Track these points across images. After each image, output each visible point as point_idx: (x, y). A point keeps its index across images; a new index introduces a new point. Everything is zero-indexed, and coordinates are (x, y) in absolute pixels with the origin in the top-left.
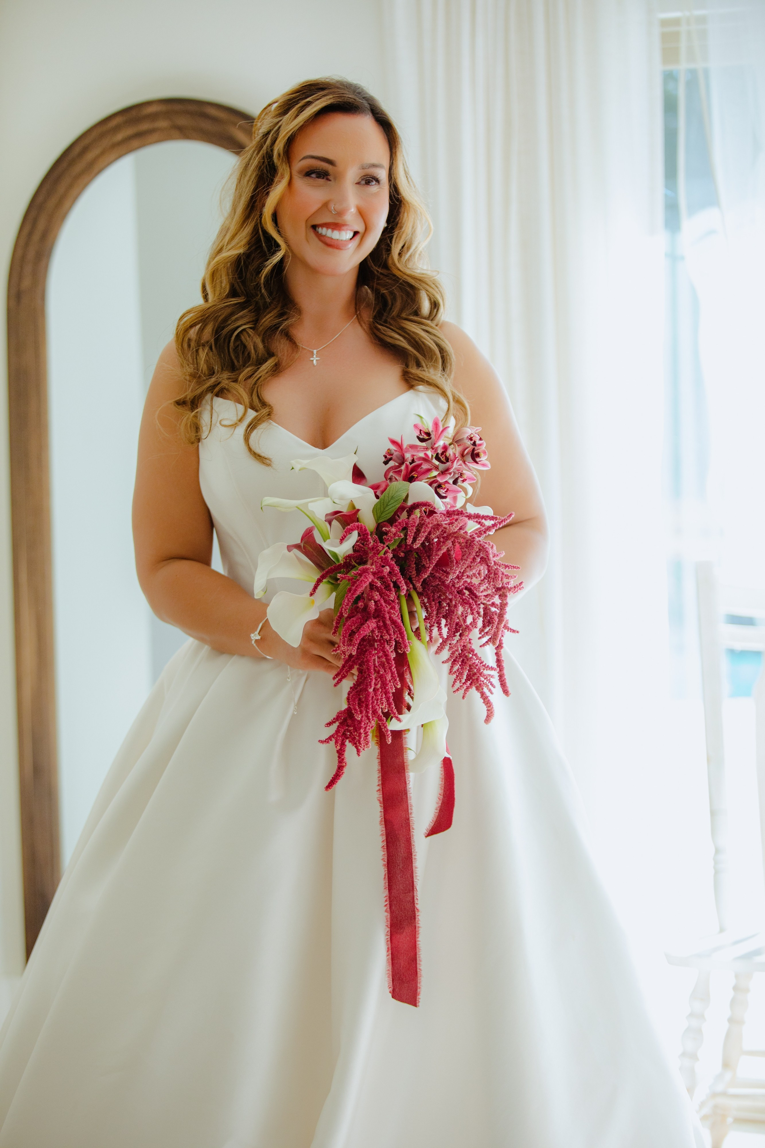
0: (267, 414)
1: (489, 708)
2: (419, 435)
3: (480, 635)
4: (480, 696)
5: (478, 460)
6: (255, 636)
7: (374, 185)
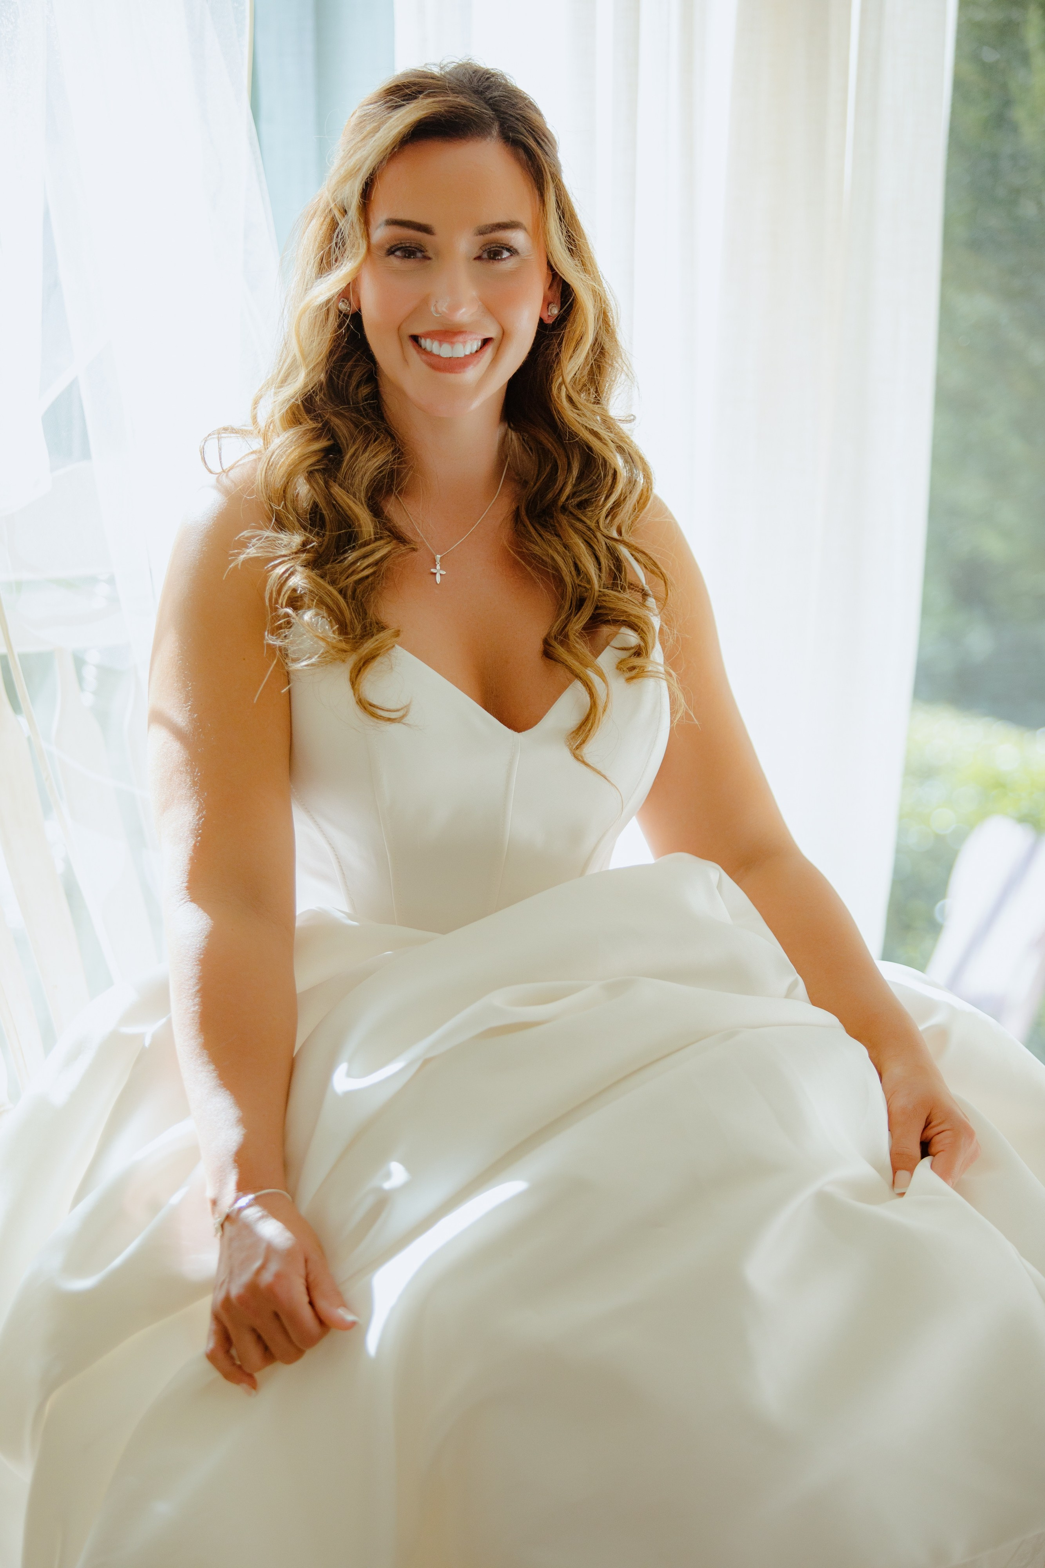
7: (507, 258)
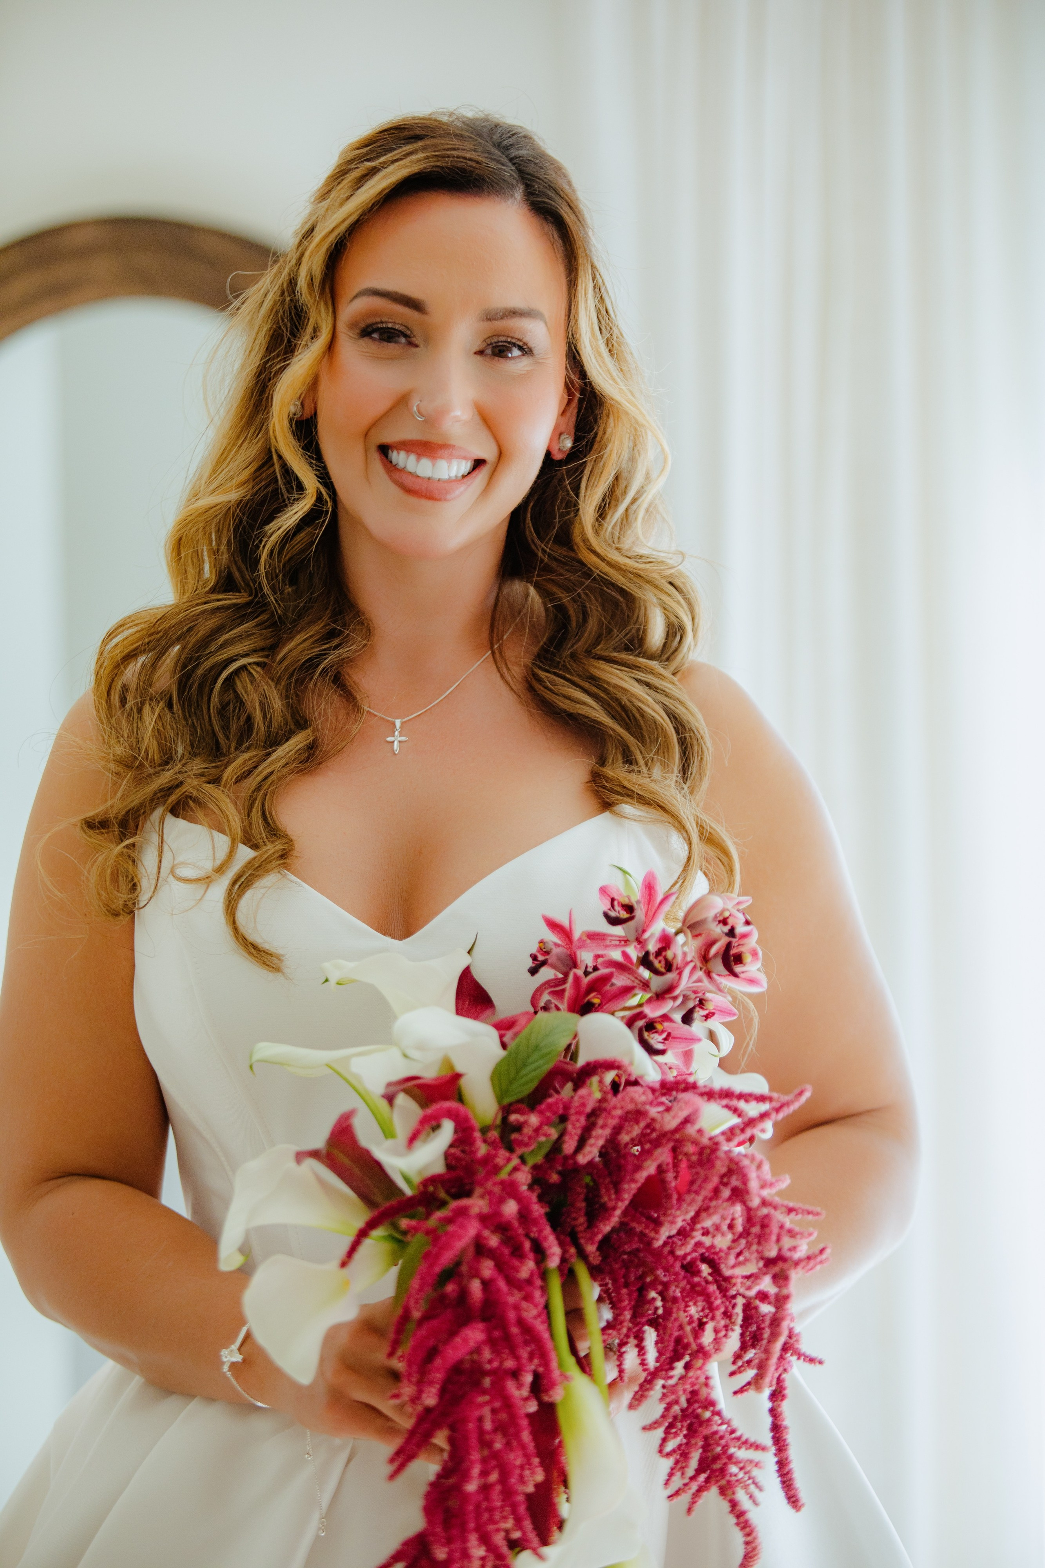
0: (277, 855)
1: (749, 1539)
2: (610, 910)
3: (734, 1368)
4: (729, 1509)
5: (738, 969)
6: (231, 1355)
7: (518, 357)
